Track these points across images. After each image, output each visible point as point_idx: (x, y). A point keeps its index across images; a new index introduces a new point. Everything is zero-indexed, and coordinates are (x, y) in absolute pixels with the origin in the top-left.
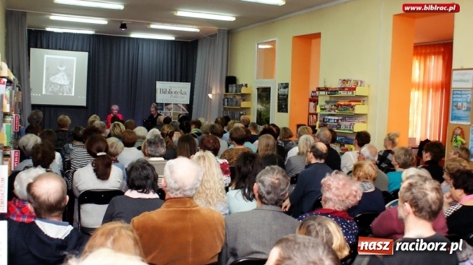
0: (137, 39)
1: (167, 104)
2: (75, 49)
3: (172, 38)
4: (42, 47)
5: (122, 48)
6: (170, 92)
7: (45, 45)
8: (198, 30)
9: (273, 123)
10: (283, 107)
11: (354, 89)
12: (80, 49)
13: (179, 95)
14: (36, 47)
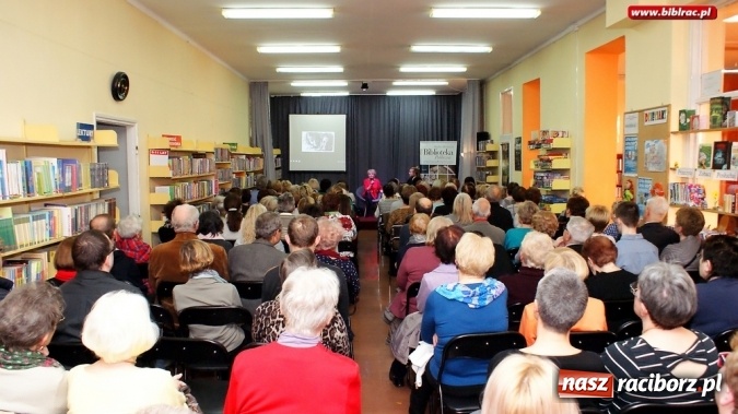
0: (398, 97)
1: (432, 166)
2: (333, 111)
3: (432, 93)
4: (300, 113)
5: (382, 108)
6: (435, 153)
7: (303, 110)
8: (447, 83)
9: (515, 181)
10: (518, 167)
11: (551, 141)
12: (338, 111)
13: (445, 155)
14: (295, 113)
